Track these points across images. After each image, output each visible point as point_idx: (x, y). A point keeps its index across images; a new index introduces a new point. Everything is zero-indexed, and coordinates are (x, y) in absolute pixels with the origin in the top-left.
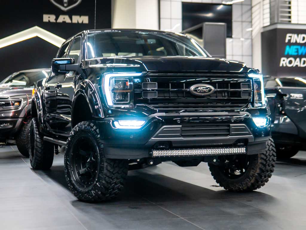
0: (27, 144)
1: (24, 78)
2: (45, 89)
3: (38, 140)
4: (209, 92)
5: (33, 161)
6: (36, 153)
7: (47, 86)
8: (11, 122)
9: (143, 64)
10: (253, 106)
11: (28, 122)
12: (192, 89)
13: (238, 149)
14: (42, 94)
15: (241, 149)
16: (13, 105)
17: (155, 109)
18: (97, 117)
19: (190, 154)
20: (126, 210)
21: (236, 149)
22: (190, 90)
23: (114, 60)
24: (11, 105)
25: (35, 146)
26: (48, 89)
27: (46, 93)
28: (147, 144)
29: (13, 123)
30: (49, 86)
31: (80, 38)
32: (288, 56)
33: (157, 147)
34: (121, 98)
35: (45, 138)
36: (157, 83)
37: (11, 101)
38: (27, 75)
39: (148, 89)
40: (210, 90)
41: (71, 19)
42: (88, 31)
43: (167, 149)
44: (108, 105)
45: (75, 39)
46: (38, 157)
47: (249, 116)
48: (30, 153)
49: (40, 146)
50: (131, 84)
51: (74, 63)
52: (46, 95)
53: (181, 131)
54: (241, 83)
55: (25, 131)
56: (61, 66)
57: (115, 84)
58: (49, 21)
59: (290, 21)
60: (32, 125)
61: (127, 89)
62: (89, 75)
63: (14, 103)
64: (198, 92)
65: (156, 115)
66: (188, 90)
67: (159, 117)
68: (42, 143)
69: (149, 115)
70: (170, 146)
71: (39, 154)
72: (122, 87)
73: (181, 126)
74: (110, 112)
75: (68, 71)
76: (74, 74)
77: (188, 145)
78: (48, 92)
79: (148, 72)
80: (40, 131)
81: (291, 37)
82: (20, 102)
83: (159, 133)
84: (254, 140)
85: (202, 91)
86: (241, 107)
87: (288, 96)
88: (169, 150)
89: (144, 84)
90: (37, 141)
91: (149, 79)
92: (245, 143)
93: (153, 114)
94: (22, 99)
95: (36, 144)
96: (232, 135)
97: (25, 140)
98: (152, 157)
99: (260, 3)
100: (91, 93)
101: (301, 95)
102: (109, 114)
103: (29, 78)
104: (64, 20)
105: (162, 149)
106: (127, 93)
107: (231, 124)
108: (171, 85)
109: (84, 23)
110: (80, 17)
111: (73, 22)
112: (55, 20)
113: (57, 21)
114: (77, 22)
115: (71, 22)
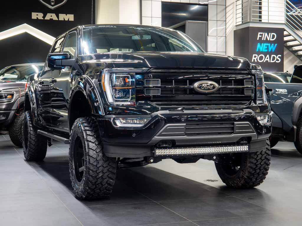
0: (19, 135)
1: (15, 72)
2: (39, 84)
3: (32, 132)
4: (213, 89)
5: (27, 153)
6: (29, 145)
7: (41, 80)
8: (4, 114)
9: (145, 60)
10: (256, 103)
11: (20, 114)
12: (196, 86)
13: (241, 147)
14: (36, 88)
15: (243, 147)
16: (6, 97)
17: (157, 106)
18: (97, 114)
19: (193, 153)
20: (129, 210)
21: (239, 147)
22: (193, 87)
23: (110, 56)
24: (4, 98)
25: (29, 138)
26: (42, 83)
27: (39, 87)
28: (149, 143)
29: (6, 115)
30: (43, 81)
31: (75, 33)
32: (259, 53)
33: (159, 145)
34: (122, 95)
35: (39, 132)
36: (160, 80)
37: (4, 94)
38: (18, 69)
39: (150, 86)
40: (214, 88)
41: (58, 17)
42: (83, 26)
43: (169, 148)
44: (109, 102)
45: (70, 34)
46: (32, 149)
47: (252, 113)
48: (24, 145)
49: (34, 139)
50: (133, 80)
51: (70, 58)
52: (40, 89)
53: (185, 129)
54: (245, 80)
55: (17, 123)
56: (56, 60)
57: (116, 81)
58: (37, 18)
59: (260, 21)
60: (26, 118)
61: (128, 86)
62: (86, 70)
63: (7, 96)
64: (202, 89)
65: (159, 113)
66: (192, 87)
67: (162, 115)
68: (36, 136)
69: (152, 113)
70: (173, 144)
71: (33, 146)
72: (122, 83)
73: (185, 124)
74: (110, 109)
75: (64, 66)
76: (71, 70)
77: (191, 143)
78: (42, 85)
79: (151, 68)
80: (34, 124)
81: (262, 35)
82: (12, 95)
83: (162, 132)
84: (257, 138)
85: (206, 88)
86: (244, 104)
87: (273, 92)
88: (172, 149)
89: (146, 80)
90: (30, 134)
91: (152, 75)
92: (248, 140)
93: (157, 112)
94: (15, 92)
95: (29, 136)
96: (236, 133)
97: (17, 131)
98: (155, 156)
99: (234, 3)
100: (90, 89)
101: (286, 91)
102: (109, 111)
103: (20, 72)
104: (51, 18)
105: (165, 148)
106: (129, 89)
107: (236, 122)
108: (174, 82)
109: (70, 20)
110: (66, 15)
111: (59, 20)
112: (43, 17)
113: (45, 19)
114: (63, 20)
115: (58, 20)
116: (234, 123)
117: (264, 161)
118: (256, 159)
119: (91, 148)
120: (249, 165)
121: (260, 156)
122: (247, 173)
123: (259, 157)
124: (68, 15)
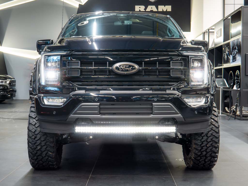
10: (189, 85)
12: (114, 68)
28: (67, 121)
33: (79, 123)
36: (80, 62)
40: (133, 69)
41: (157, 8)
44: (41, 82)
53: (99, 108)
54: (171, 62)
56: (42, 46)
58: (140, 10)
65: (76, 93)
66: (111, 68)
69: (70, 93)
73: (99, 104)
79: (73, 51)
84: (185, 120)
85: (125, 69)
86: (172, 85)
93: (74, 92)
96: (155, 114)
104: (152, 9)
107: (154, 103)
108: (94, 63)
109: (168, 11)
110: (165, 6)
111: (159, 11)
112: (144, 9)
113: (146, 11)
114: (162, 11)
115: (157, 11)
116: (152, 104)
117: (210, 143)
118: (201, 140)
119: (31, 123)
120: (194, 146)
121: (205, 138)
122: (193, 155)
123: (203, 139)
124: (166, 6)
